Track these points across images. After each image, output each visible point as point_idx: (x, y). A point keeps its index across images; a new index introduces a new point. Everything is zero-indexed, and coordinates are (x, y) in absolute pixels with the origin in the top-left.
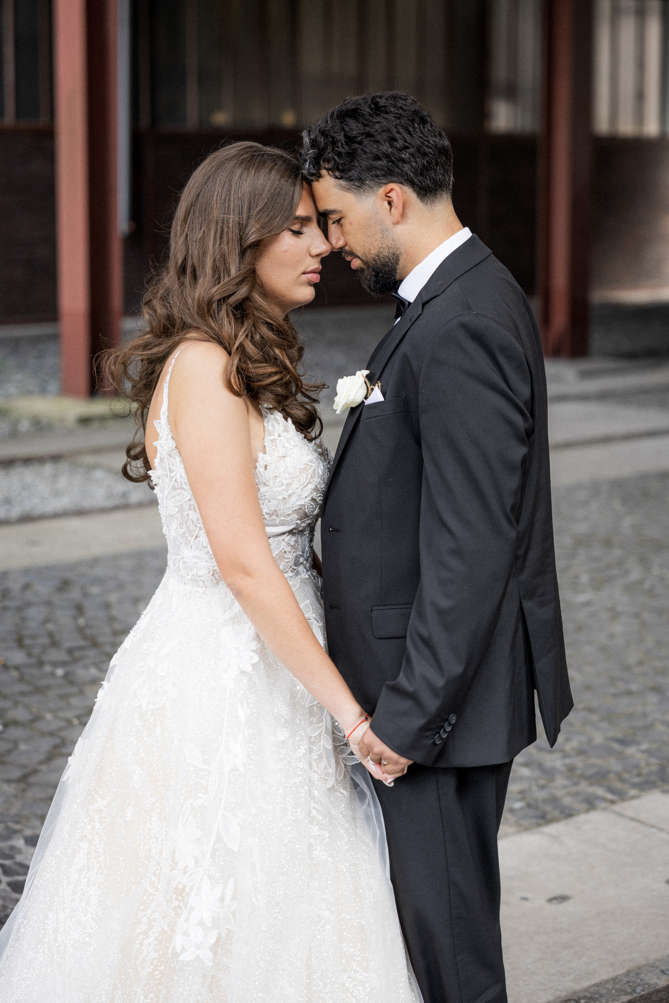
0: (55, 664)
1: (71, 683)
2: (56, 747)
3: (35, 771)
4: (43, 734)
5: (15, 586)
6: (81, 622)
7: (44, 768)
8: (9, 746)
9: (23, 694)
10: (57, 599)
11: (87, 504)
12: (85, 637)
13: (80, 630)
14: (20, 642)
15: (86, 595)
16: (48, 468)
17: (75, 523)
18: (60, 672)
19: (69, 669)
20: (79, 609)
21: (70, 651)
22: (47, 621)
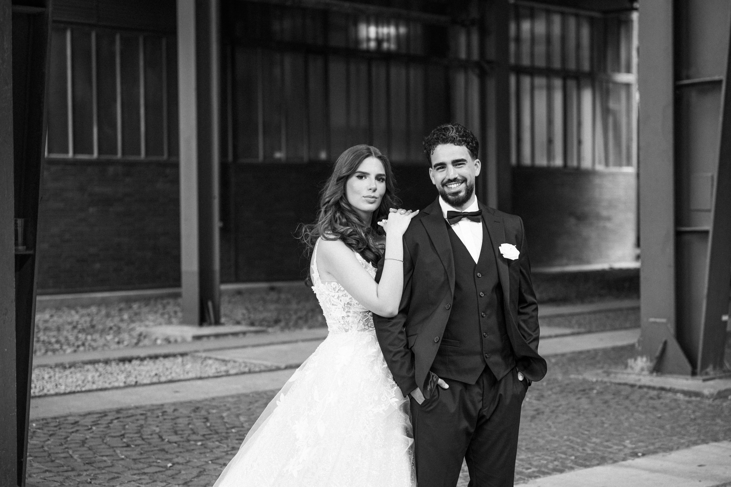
0: (196, 441)
1: (205, 448)
2: (200, 472)
3: (191, 481)
4: (193, 467)
5: (170, 410)
6: (208, 424)
7: (196, 479)
8: (177, 472)
9: (181, 452)
10: (192, 415)
11: (203, 375)
12: (211, 431)
13: (208, 427)
14: (176, 433)
15: (209, 413)
16: (180, 359)
17: (199, 382)
18: (199, 443)
19: (204, 442)
20: (207, 419)
21: (204, 435)
22: (189, 424)
